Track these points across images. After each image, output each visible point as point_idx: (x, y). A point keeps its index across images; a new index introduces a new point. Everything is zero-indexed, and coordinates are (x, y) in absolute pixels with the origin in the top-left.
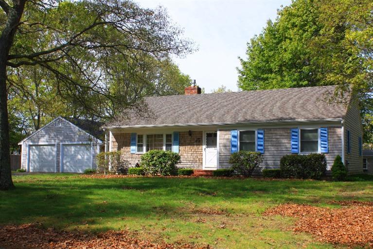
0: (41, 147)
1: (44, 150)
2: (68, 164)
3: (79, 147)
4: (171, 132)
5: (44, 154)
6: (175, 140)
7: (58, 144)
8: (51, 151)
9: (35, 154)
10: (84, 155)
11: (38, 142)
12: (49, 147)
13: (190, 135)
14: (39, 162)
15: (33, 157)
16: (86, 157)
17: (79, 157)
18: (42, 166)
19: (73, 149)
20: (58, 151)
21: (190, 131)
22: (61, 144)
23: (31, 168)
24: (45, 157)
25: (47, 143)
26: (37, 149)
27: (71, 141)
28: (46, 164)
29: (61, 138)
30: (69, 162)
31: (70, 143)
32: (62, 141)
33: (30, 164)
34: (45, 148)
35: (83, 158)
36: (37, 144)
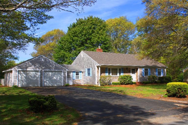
0: (28, 72)
1: (30, 74)
2: (47, 82)
3: (54, 72)
4: (120, 68)
5: (30, 77)
6: (122, 71)
7: (41, 71)
8: (36, 75)
9: (23, 77)
10: (57, 77)
11: (26, 69)
12: (34, 72)
13: (127, 69)
14: (26, 81)
15: (21, 78)
16: (58, 78)
17: (55, 78)
18: (28, 84)
19: (50, 73)
20: (41, 74)
21: (127, 68)
22: (43, 70)
23: (19, 85)
24: (31, 78)
25: (33, 70)
26: (24, 73)
27: (50, 69)
28: (32, 82)
29: (43, 68)
30: (48, 81)
31: (49, 70)
32: (44, 69)
33: (19, 82)
34: (30, 73)
35: (57, 78)
36: (25, 70)
